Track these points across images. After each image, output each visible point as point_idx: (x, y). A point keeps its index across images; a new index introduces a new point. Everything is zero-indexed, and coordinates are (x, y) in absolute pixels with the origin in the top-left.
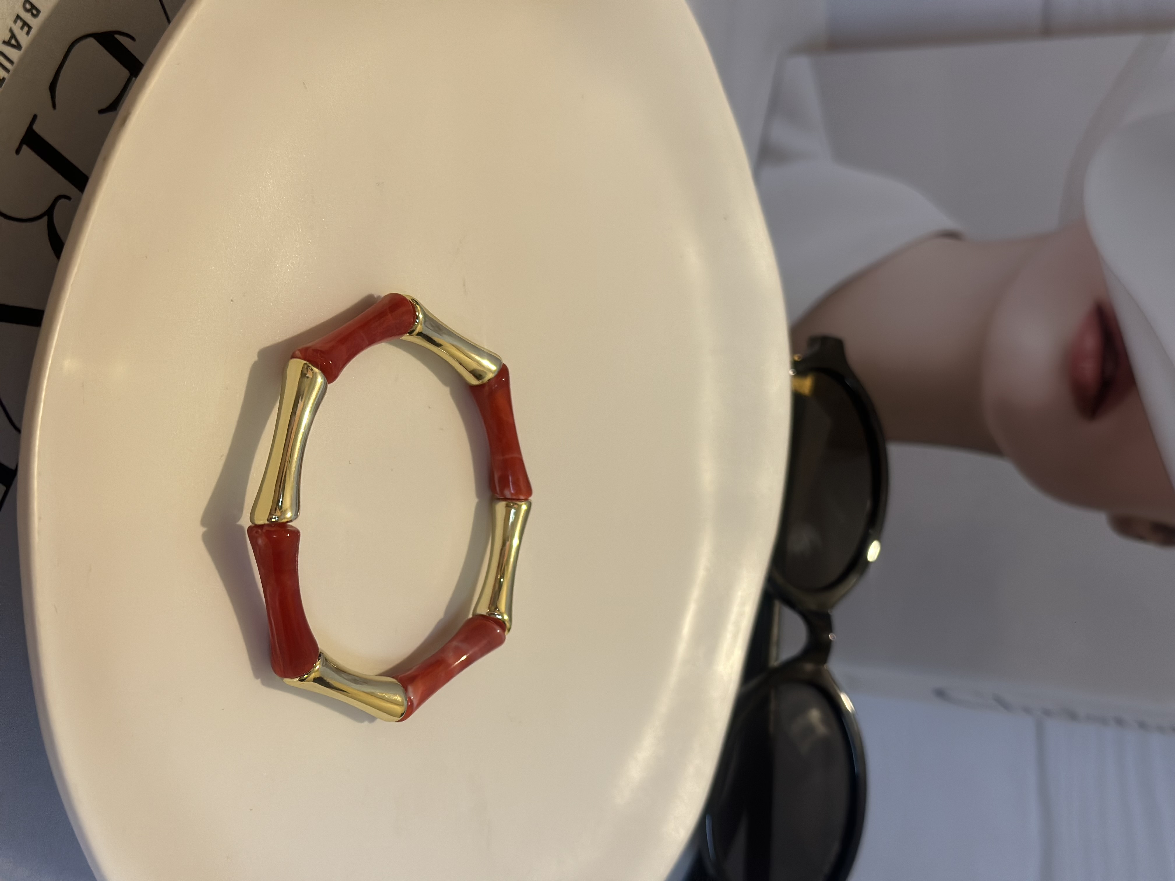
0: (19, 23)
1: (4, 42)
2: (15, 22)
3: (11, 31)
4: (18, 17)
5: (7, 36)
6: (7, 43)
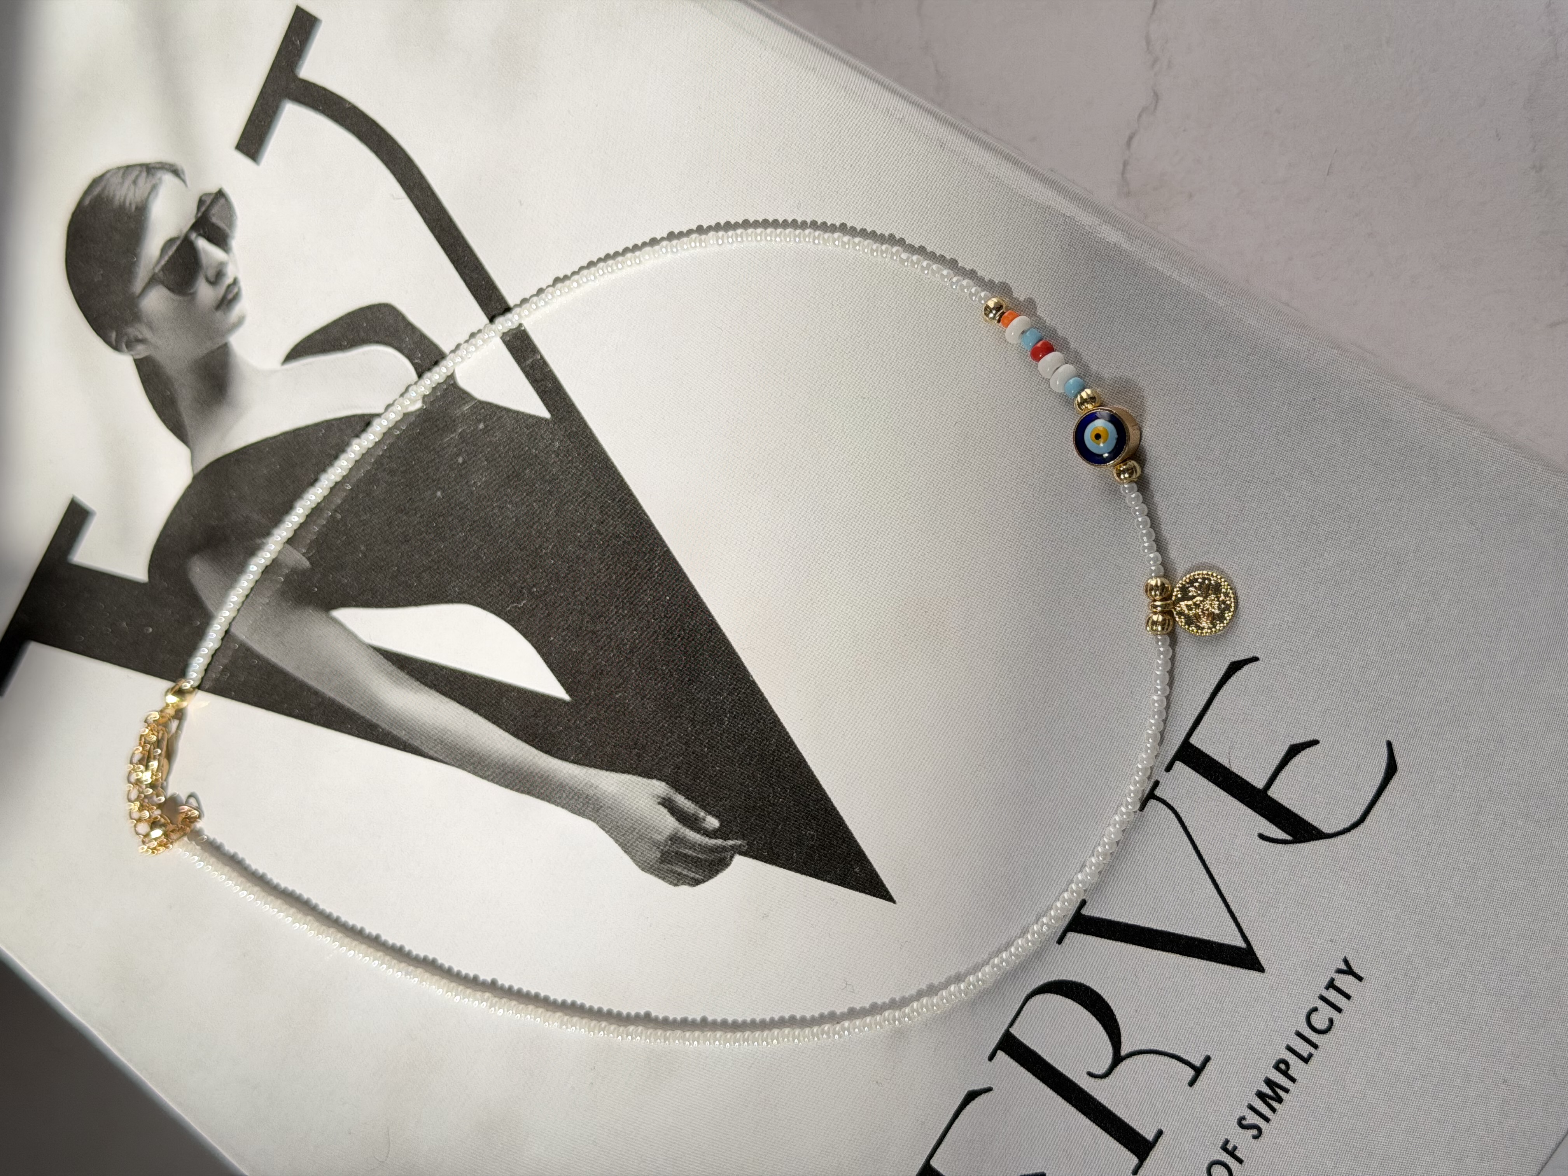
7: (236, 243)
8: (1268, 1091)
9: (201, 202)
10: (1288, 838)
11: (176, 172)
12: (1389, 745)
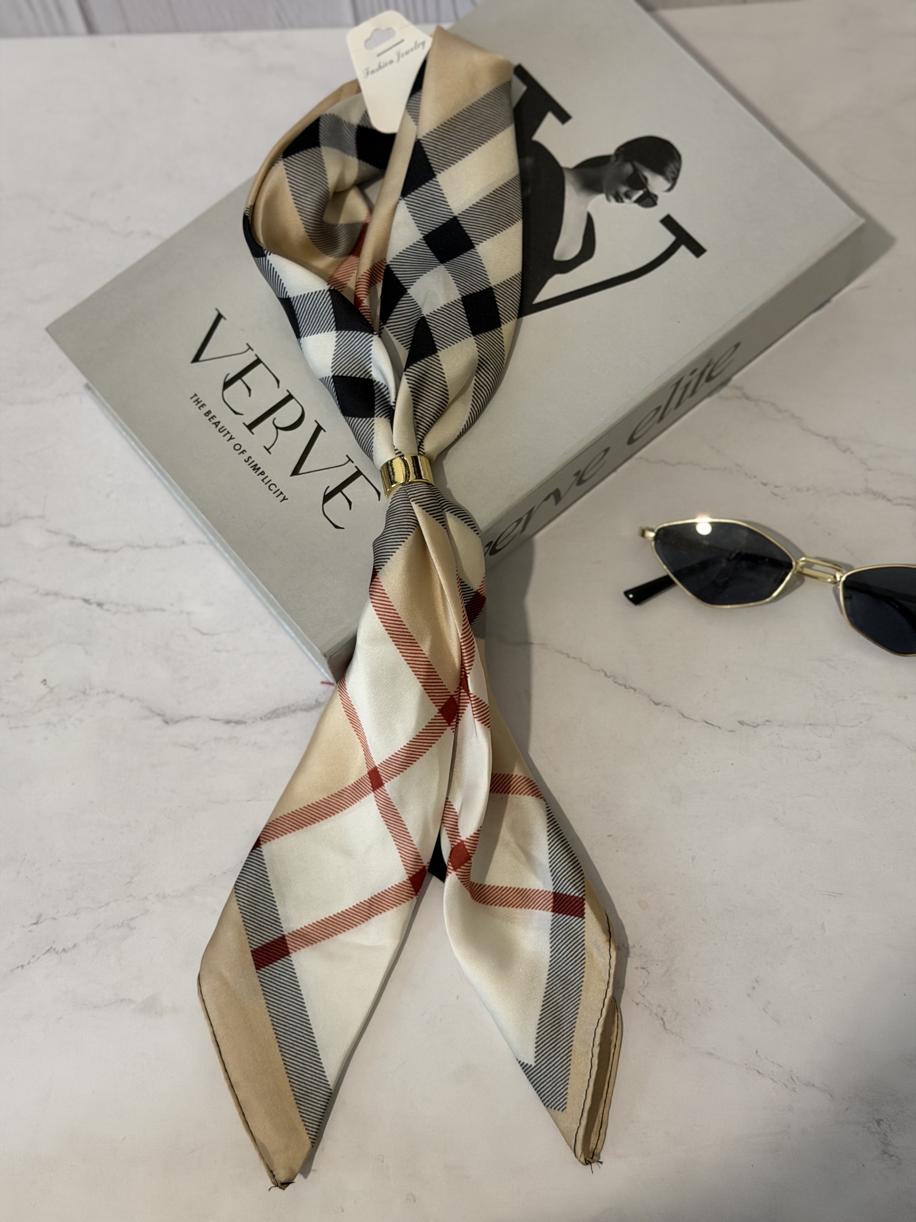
0: (212, 420)
1: (216, 427)
2: (210, 421)
3: (213, 424)
4: (209, 419)
5: (214, 426)
6: (217, 426)
7: (636, 206)
8: (257, 467)
9: (656, 196)
10: (326, 494)
11: (670, 189)
12: (343, 528)
